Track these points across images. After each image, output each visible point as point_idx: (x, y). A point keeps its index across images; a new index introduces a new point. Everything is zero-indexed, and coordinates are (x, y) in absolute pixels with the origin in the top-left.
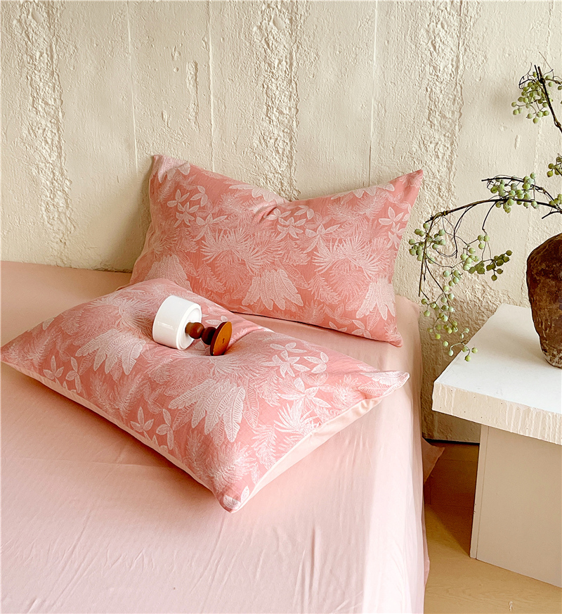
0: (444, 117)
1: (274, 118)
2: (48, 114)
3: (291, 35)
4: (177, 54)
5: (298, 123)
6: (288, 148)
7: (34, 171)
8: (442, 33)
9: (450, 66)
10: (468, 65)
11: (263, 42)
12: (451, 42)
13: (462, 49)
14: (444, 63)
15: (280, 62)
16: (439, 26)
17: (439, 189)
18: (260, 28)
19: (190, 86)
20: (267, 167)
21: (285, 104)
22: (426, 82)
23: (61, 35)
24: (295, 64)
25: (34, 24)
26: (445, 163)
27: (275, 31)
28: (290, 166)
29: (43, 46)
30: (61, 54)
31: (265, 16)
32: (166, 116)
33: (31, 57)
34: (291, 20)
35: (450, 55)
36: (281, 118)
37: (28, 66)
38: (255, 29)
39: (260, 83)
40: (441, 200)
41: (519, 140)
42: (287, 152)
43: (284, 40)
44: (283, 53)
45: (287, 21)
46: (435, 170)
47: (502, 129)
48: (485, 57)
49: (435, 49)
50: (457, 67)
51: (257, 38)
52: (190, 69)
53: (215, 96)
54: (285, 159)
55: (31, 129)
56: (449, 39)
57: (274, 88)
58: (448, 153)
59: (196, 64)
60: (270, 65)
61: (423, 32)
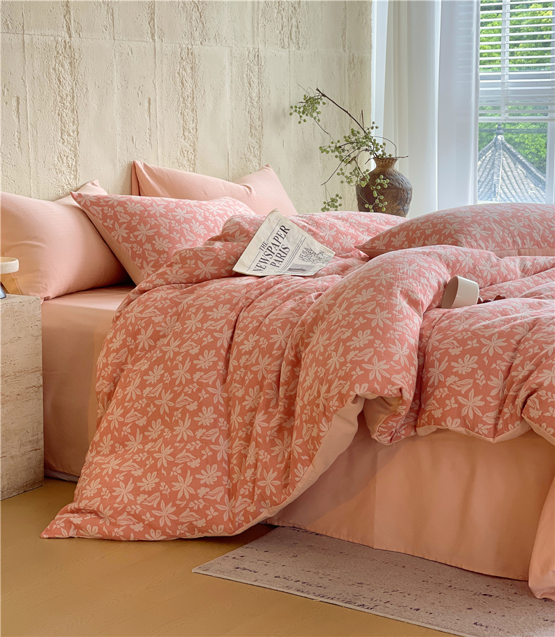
1: (186, 136)
2: (69, 143)
3: (192, 78)
4: (140, 93)
5: (197, 138)
6: (193, 158)
8: (252, 76)
9: (257, 97)
10: (263, 96)
11: (181, 83)
12: (256, 81)
13: (260, 86)
15: (188, 97)
16: (251, 71)
18: (179, 73)
19: (146, 116)
21: (191, 125)
22: (248, 107)
23: (79, 80)
24: (195, 98)
25: (63, 71)
27: (186, 75)
29: (68, 89)
30: (79, 95)
31: (181, 65)
32: (134, 140)
34: (192, 68)
36: (189, 136)
38: (177, 75)
41: (284, 142)
43: (190, 80)
44: (189, 90)
48: (270, 91)
51: (178, 80)
52: (147, 104)
53: (159, 123)
59: (149, 100)
60: (184, 99)
61: (245, 76)
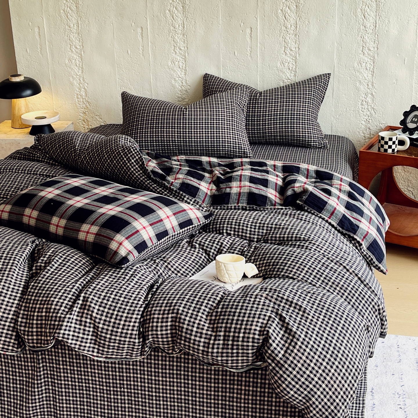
0: (369, 50)
1: (288, 53)
2: (181, 54)
3: (296, 13)
4: (242, 24)
5: (299, 54)
6: (294, 67)
7: (173, 81)
8: (368, 10)
9: (372, 26)
10: (381, 25)
11: (283, 17)
12: (373, 14)
13: (378, 17)
14: (369, 24)
15: (291, 26)
16: (367, 7)
17: (368, 85)
18: (282, 10)
19: (248, 39)
20: (284, 77)
21: (293, 45)
22: (361, 33)
23: (189, 17)
24: (298, 27)
25: (176, 12)
26: (370, 73)
27: (289, 11)
28: (295, 76)
29: (180, 22)
30: (188, 25)
31: (285, 5)
32: (236, 54)
33: (174, 28)
34: (296, 6)
35: (372, 21)
36: (291, 53)
37: (172, 31)
38: (280, 11)
39: (281, 36)
40: (369, 91)
41: (406, 60)
42: (294, 69)
43: (293, 15)
44: (293, 22)
45: (295, 7)
46: (365, 76)
47: (398, 55)
48: (389, 21)
49: (365, 17)
50: (376, 26)
51: (280, 15)
52: (248, 31)
53: (260, 43)
54: (293, 72)
55: (173, 62)
56: (372, 13)
57: (288, 38)
58: (372, 67)
59: (251, 28)
60: (286, 28)
61: (359, 10)
